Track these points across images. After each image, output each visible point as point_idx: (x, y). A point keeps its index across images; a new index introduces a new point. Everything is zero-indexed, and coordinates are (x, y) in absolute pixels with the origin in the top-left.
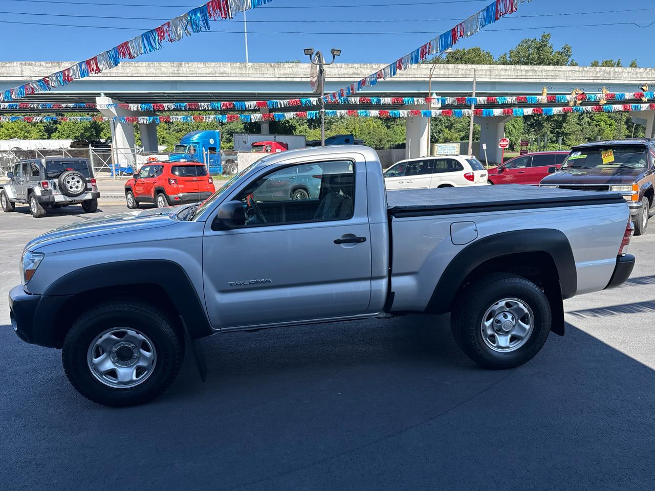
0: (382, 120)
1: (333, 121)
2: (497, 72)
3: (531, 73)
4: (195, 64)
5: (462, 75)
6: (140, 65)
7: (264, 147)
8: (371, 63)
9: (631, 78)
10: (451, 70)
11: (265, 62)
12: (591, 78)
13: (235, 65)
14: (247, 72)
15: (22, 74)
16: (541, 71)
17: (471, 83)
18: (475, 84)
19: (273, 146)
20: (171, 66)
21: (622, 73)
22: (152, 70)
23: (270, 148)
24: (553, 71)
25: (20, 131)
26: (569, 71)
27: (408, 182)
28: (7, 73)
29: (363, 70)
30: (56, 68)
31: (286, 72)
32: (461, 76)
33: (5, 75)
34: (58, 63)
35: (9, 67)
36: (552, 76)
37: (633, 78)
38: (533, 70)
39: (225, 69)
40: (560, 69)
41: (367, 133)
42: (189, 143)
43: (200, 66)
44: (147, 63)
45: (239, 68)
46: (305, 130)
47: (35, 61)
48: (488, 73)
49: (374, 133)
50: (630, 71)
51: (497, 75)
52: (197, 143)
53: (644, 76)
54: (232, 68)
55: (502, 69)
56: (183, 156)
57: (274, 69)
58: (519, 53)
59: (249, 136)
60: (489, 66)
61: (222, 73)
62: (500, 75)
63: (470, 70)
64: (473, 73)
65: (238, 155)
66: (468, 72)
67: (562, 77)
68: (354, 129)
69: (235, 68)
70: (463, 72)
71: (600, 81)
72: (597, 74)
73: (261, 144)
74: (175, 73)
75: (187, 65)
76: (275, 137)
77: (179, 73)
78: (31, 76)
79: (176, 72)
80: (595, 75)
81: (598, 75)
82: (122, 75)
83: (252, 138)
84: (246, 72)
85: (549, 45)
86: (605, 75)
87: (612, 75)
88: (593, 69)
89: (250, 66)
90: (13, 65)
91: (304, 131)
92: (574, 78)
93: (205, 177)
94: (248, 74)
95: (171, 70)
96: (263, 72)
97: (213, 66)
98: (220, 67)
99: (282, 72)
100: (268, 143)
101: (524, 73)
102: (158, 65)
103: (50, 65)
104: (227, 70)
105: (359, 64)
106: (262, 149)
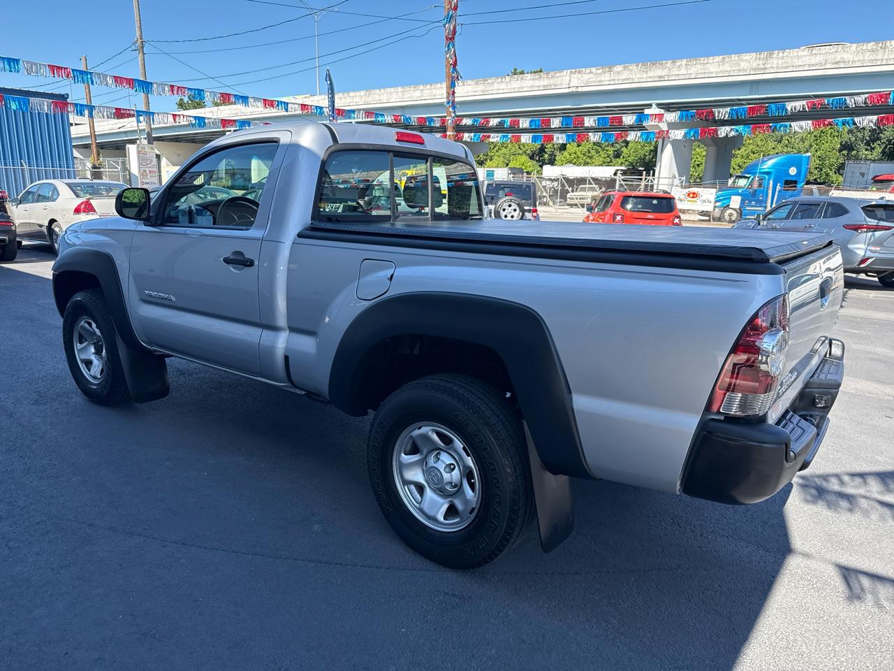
4: (795, 52)
6: (711, 61)
13: (865, 47)
14: (886, 57)
15: (569, 84)
20: (756, 58)
22: (727, 67)
25: (582, 156)
28: (555, 85)
30: (606, 75)
33: (553, 87)
34: (610, 68)
35: (558, 77)
42: (754, 174)
43: (803, 53)
44: (721, 57)
47: (585, 67)
52: (768, 173)
56: (740, 191)
59: (873, 165)
61: (838, 62)
73: (890, 178)
74: (759, 69)
75: (781, 54)
77: (765, 69)
78: (577, 87)
79: (760, 66)
82: (683, 77)
83: (876, 168)
90: (562, 74)
94: (887, 59)
95: (754, 65)
97: (824, 52)
98: (836, 52)
102: (736, 58)
103: (600, 71)
104: (846, 56)
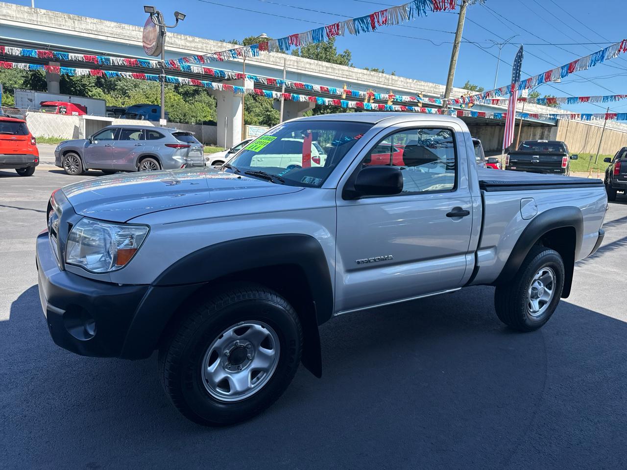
0: (180, 95)
1: (126, 88)
2: (303, 64)
3: (330, 70)
5: (274, 62)
7: (57, 107)
8: (185, 34)
9: (403, 86)
10: (263, 56)
11: (63, 12)
12: (376, 82)
13: (22, 9)
14: (39, 20)
16: (339, 70)
17: (281, 71)
18: (285, 73)
19: (69, 107)
21: (397, 81)
23: (65, 110)
24: (348, 71)
26: (360, 73)
27: (259, 161)
29: (177, 40)
31: (89, 27)
32: (272, 63)
36: (347, 76)
37: (405, 86)
38: (332, 68)
39: (10, 12)
40: (353, 71)
41: (170, 105)
45: (28, 13)
46: (99, 94)
48: (296, 64)
49: (178, 107)
50: (403, 80)
51: (303, 67)
53: (412, 86)
54: (19, 12)
55: (307, 63)
57: (74, 22)
58: (309, 50)
59: (36, 94)
60: (296, 57)
62: (306, 68)
63: (280, 58)
64: (283, 61)
65: (27, 114)
66: (278, 60)
67: (354, 78)
68: (156, 100)
69: (23, 12)
70: (274, 59)
71: (382, 86)
72: (379, 79)
73: (53, 104)
76: (70, 98)
80: (378, 80)
81: (381, 80)
83: (39, 96)
84: (37, 18)
85: (334, 48)
86: (386, 81)
87: (390, 82)
88: (377, 75)
89: (43, 13)
91: (97, 95)
92: (363, 80)
93: (26, 137)
94: (41, 22)
96: (59, 23)
99: (84, 26)
100: (62, 104)
101: (325, 69)
104: (12, 13)
105: (173, 34)
106: (55, 109)
